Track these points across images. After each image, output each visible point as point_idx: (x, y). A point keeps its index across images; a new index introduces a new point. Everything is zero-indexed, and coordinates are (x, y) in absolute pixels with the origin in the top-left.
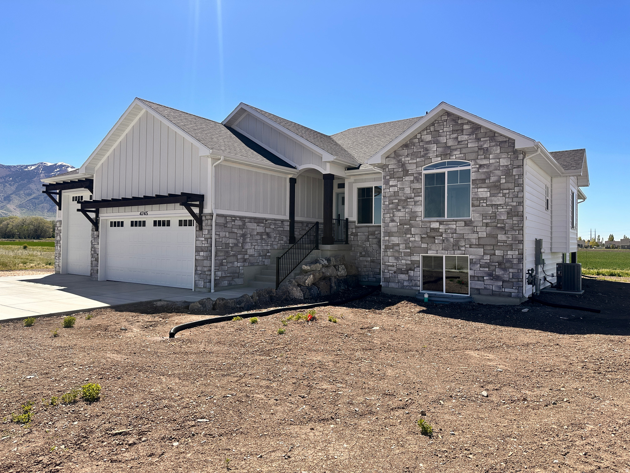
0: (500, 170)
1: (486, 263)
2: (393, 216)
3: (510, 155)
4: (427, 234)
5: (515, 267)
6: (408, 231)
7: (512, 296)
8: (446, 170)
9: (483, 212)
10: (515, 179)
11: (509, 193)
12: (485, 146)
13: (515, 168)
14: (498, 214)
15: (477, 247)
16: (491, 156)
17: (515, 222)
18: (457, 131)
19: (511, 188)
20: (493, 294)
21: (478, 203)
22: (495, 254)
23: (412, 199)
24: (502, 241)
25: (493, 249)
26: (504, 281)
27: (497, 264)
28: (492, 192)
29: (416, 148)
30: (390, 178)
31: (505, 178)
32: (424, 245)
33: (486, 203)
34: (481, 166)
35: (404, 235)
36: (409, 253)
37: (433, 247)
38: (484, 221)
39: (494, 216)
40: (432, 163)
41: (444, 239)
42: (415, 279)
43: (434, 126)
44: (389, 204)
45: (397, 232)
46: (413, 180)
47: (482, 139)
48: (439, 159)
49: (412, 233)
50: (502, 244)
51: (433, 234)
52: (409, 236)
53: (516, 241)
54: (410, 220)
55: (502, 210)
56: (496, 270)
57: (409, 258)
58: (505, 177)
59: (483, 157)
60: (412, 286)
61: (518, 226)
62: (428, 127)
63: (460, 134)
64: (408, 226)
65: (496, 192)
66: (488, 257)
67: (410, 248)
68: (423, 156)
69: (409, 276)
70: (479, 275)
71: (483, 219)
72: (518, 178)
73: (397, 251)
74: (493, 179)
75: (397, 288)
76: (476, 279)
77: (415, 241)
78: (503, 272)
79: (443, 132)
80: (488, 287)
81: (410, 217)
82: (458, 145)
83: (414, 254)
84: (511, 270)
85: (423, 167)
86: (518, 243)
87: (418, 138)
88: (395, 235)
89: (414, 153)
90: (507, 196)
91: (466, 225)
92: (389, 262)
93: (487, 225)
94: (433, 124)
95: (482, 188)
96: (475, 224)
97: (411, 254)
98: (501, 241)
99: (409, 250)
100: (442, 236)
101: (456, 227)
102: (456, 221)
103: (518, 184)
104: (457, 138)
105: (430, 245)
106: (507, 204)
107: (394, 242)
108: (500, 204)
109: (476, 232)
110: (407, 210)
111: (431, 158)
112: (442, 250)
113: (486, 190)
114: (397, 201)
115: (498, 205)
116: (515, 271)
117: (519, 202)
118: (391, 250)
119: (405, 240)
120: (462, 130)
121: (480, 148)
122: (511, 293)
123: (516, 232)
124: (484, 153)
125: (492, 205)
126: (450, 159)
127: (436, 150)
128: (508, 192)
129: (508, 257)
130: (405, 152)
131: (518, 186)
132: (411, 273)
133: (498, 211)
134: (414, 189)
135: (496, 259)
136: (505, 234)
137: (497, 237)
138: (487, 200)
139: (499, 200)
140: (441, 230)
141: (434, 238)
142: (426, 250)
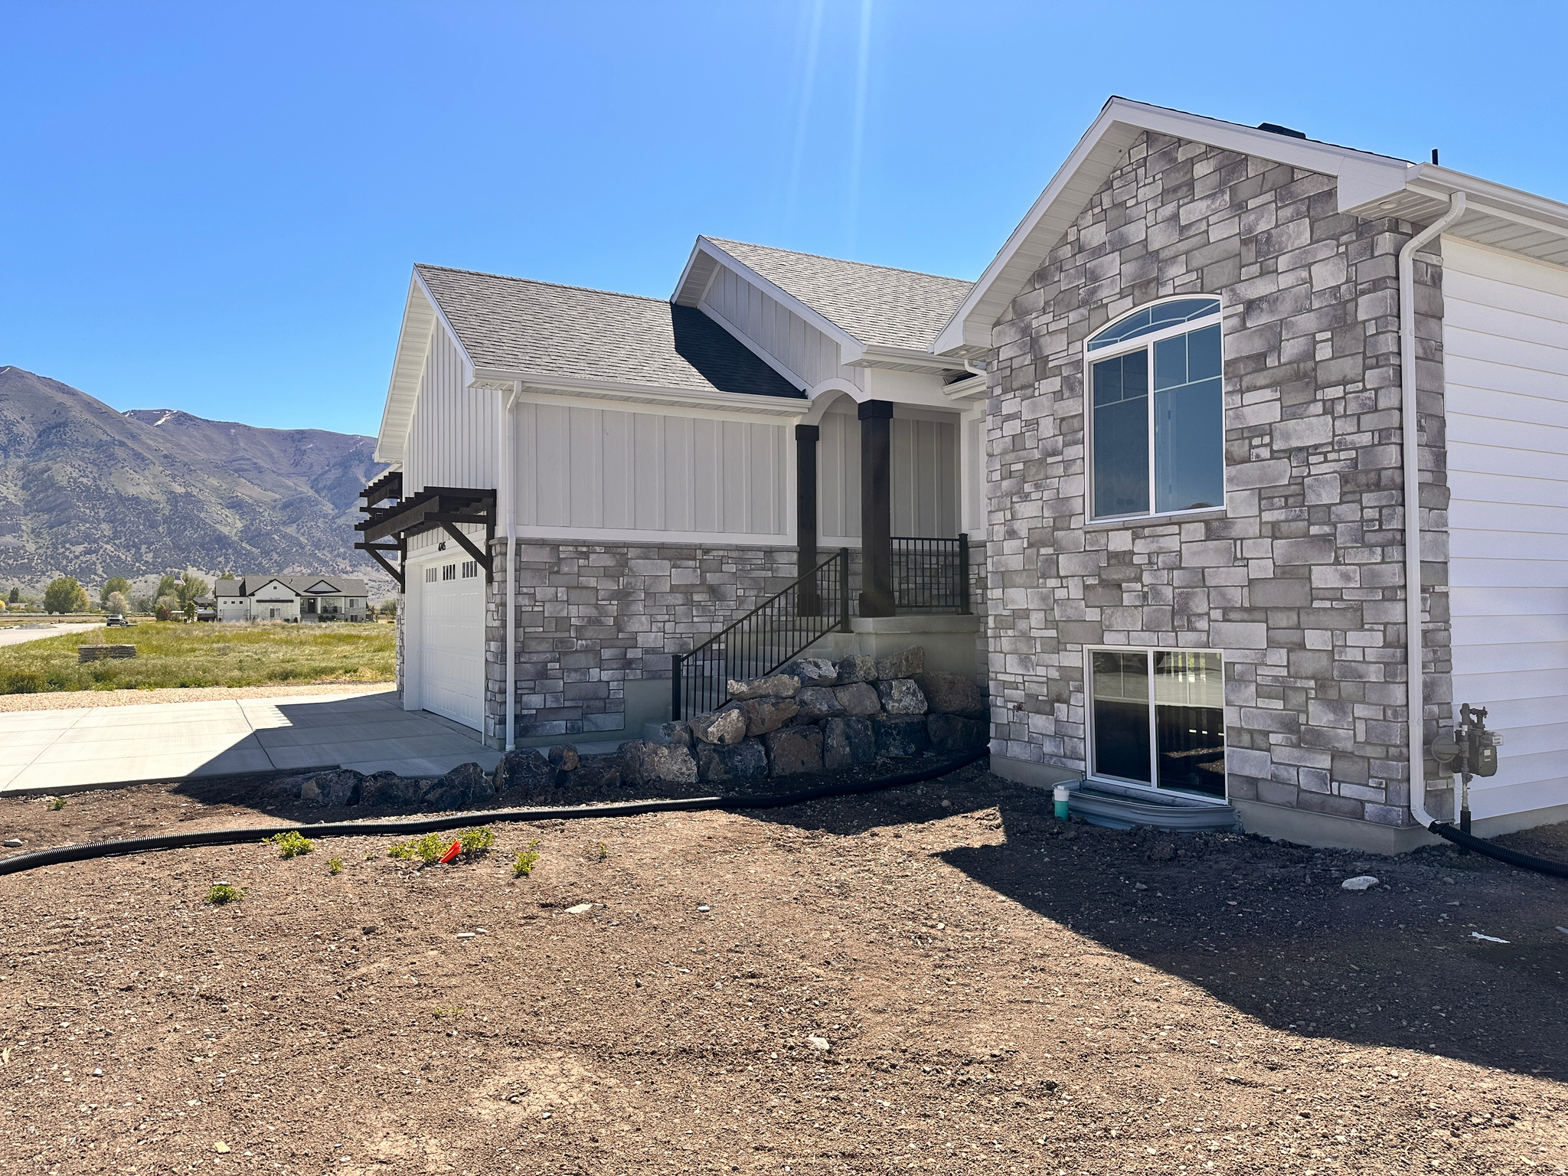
0: (1312, 310)
1: (1276, 678)
2: (1013, 518)
3: (1347, 245)
4: (1099, 576)
5: (1373, 697)
6: (1051, 567)
7: (1367, 817)
8: (1147, 341)
9: (1261, 481)
10: (1366, 337)
11: (1343, 398)
12: (1263, 226)
13: (1363, 293)
14: (1310, 487)
15: (1246, 616)
16: (1283, 263)
17: (1369, 514)
18: (1175, 190)
19: (1351, 375)
20: (1302, 802)
21: (1247, 448)
22: (1302, 646)
23: (1059, 454)
24: (1327, 594)
25: (1298, 627)
26: (1335, 755)
27: (1312, 683)
28: (1289, 400)
29: (1065, 277)
30: (1004, 392)
31: (1331, 339)
32: (1093, 615)
33: (1270, 444)
34: (1251, 305)
35: (1041, 580)
36: (1054, 643)
37: (1118, 620)
38: (1267, 516)
39: (1297, 494)
40: (1108, 320)
41: (1146, 589)
42: (1070, 733)
43: (1110, 191)
44: (1002, 479)
45: (1024, 570)
46: (1061, 391)
47: (1251, 204)
48: (1129, 301)
49: (1062, 574)
50: (1328, 604)
51: (1115, 575)
52: (1052, 582)
53: (1373, 589)
54: (1055, 528)
55: (1325, 468)
56: (1311, 708)
57: (1054, 659)
58: (1328, 335)
59: (1255, 269)
60: (1065, 756)
61: (1380, 529)
62: (1097, 199)
63: (1186, 200)
64: (1050, 550)
65: (1301, 398)
66: (1279, 656)
67: (1055, 625)
68: (1084, 303)
69: (1057, 721)
70: (1256, 727)
71: (1261, 511)
72: (1378, 333)
73: (1023, 634)
74: (1291, 349)
75: (1026, 761)
76: (1246, 739)
77: (1068, 599)
78: (1331, 717)
79: (1137, 203)
80: (1283, 773)
81: (1055, 519)
82: (1180, 241)
83: (1069, 647)
84: (1360, 711)
85: (1086, 341)
86: (1384, 599)
87: (1070, 243)
88: (1018, 580)
89: (1061, 296)
90: (1339, 408)
91: (1210, 534)
92: (1006, 673)
93: (1275, 532)
94: (1109, 185)
95: (1256, 388)
96: (1237, 531)
97: (1058, 646)
98: (1321, 594)
99: (1053, 633)
100: (1139, 579)
101: (1181, 543)
102: (1179, 524)
103: (1377, 357)
104: (1176, 216)
105: (1108, 611)
106: (1339, 442)
107: (1017, 603)
108: (1316, 447)
109: (1243, 558)
110: (1047, 495)
111: (1107, 304)
112: (1142, 630)
113: (1268, 394)
114: (1021, 466)
115: (1307, 448)
116: (1374, 713)
117: (1380, 431)
118: (1010, 632)
119: (1044, 599)
120: (1191, 184)
121: (1248, 239)
122: (1362, 802)
123: (1372, 553)
124: (1258, 253)
125: (1289, 453)
126: (1158, 298)
127: (1120, 274)
128: (1341, 394)
129: (1350, 655)
130: (1040, 296)
131: (1377, 366)
132: (1061, 709)
133: (1309, 475)
134: (1062, 420)
135: (1309, 664)
136: (1337, 562)
137: (1310, 579)
138: (1274, 434)
139: (1313, 430)
140: (1136, 560)
141: (1120, 586)
142: (1099, 631)
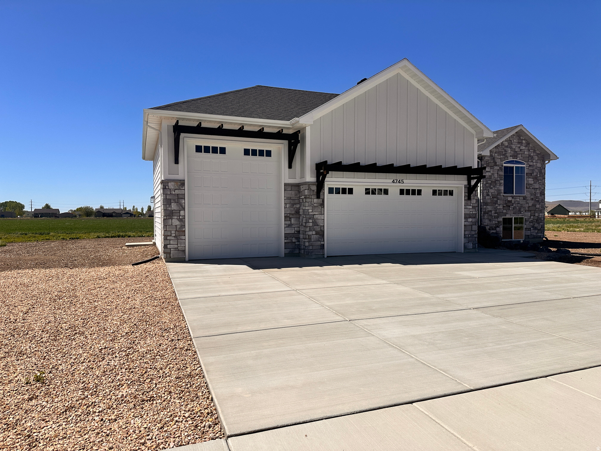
0: (537, 169)
1: (531, 220)
2: (488, 192)
4: (506, 204)
6: (496, 203)
8: (515, 165)
9: (531, 192)
12: (532, 155)
13: (543, 169)
15: (528, 211)
16: (534, 161)
19: (541, 179)
20: (534, 237)
21: (529, 186)
22: (535, 216)
23: (499, 181)
24: (538, 208)
25: (534, 213)
26: (538, 230)
27: (536, 221)
28: (535, 181)
29: (500, 149)
31: (539, 174)
32: (504, 211)
33: (532, 187)
34: (530, 166)
35: (494, 205)
39: (535, 194)
40: (508, 160)
41: (514, 207)
44: (486, 184)
45: (491, 202)
47: (531, 151)
48: (512, 158)
49: (499, 203)
50: (538, 210)
51: (509, 205)
52: (497, 205)
54: (498, 195)
55: (538, 191)
57: (497, 220)
59: (531, 161)
64: (496, 199)
66: (532, 217)
67: (497, 213)
68: (504, 155)
70: (529, 228)
71: (531, 196)
73: (490, 215)
74: (535, 174)
76: (527, 229)
77: (500, 208)
81: (497, 193)
83: (500, 217)
84: (541, 224)
85: (504, 162)
91: (524, 199)
92: (486, 223)
93: (532, 199)
95: (530, 178)
96: (528, 199)
97: (497, 217)
99: (496, 215)
100: (513, 205)
101: (519, 200)
102: (519, 197)
105: (508, 211)
107: (489, 209)
109: (528, 203)
110: (496, 189)
111: (508, 157)
112: (513, 214)
113: (532, 179)
114: (491, 182)
115: (536, 188)
118: (487, 215)
119: (495, 208)
121: (530, 156)
123: (543, 203)
124: (531, 158)
125: (534, 188)
126: (516, 159)
127: (510, 153)
128: (540, 182)
129: (541, 216)
131: (544, 179)
132: (498, 229)
133: (536, 192)
134: (499, 175)
135: (535, 218)
136: (539, 204)
137: (536, 206)
138: (532, 185)
140: (512, 202)
141: (509, 206)
142: (505, 214)
